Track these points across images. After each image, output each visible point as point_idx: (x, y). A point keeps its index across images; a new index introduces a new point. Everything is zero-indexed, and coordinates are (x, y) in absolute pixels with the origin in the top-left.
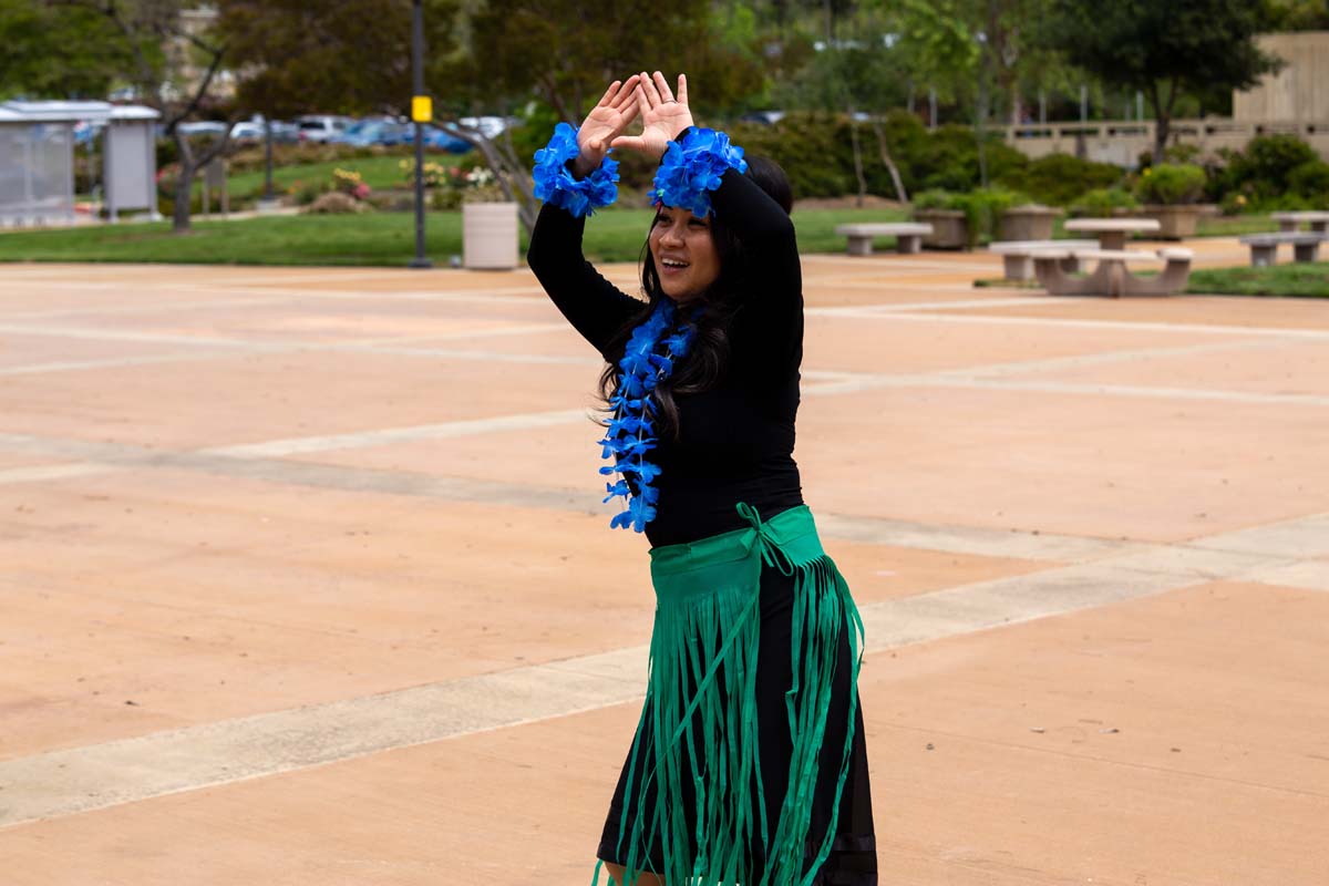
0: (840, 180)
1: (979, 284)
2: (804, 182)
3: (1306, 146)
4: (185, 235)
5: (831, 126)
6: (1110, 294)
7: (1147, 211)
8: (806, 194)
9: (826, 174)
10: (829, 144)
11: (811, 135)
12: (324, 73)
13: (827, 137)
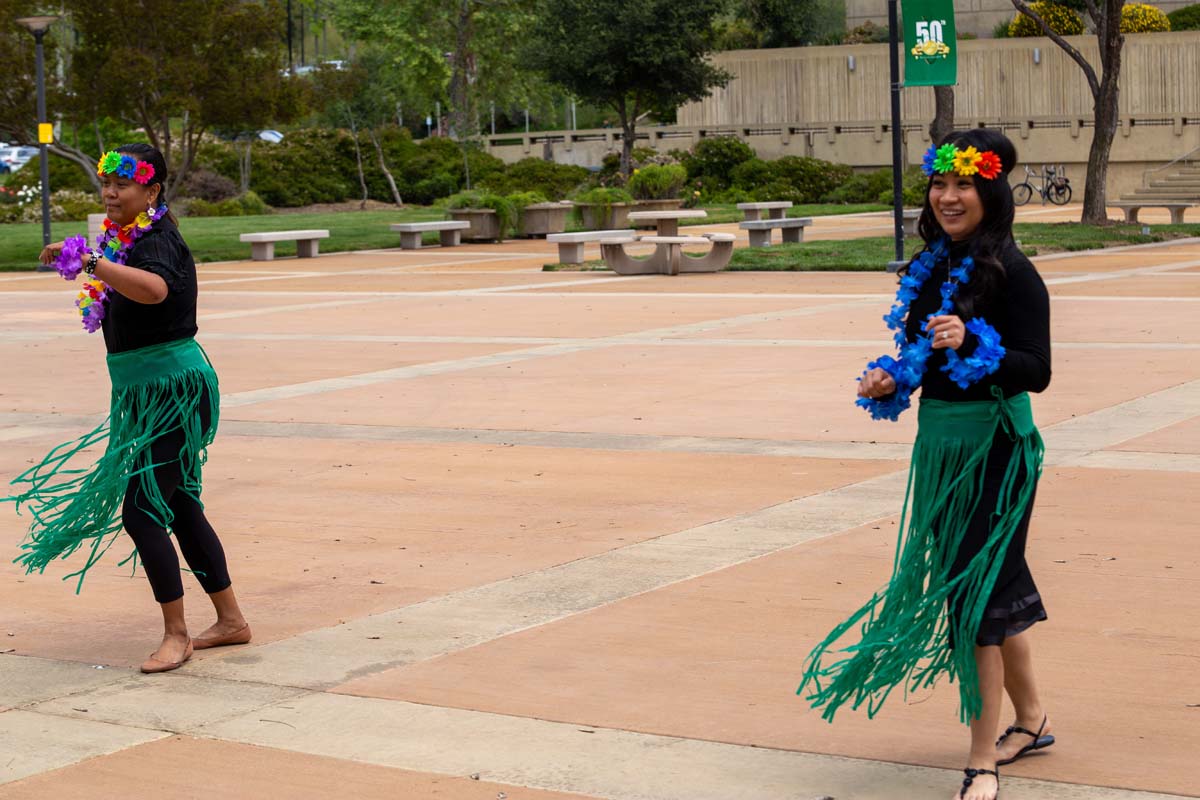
0: (343, 187)
1: (547, 268)
2: (313, 190)
3: (745, 145)
5: (333, 140)
6: (670, 272)
7: (640, 204)
8: (315, 200)
9: (329, 182)
10: (332, 156)
11: (315, 147)
13: (329, 150)
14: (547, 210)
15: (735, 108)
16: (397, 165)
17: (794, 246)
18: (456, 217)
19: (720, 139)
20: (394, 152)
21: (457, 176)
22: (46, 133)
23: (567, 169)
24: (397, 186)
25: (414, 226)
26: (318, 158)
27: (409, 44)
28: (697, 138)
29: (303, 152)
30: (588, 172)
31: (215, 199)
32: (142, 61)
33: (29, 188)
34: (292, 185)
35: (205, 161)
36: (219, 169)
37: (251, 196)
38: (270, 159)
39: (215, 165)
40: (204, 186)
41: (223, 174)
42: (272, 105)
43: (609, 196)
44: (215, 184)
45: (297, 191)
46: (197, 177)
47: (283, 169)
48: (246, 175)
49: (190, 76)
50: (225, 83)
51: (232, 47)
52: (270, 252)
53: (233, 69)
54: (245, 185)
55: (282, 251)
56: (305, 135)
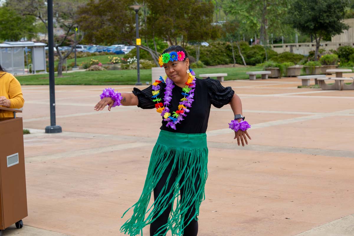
0: (228, 60)
1: (299, 87)
2: (218, 60)
3: (353, 48)
4: (61, 77)
5: (225, 45)
6: (340, 89)
7: (324, 67)
8: (219, 64)
9: (224, 58)
10: (224, 50)
11: (219, 48)
12: (110, 33)
13: (223, 48)
14: (295, 68)
15: (350, 37)
16: (245, 53)
18: (266, 70)
19: (346, 46)
20: (243, 49)
21: (263, 57)
22: (139, 42)
23: (297, 55)
24: (245, 60)
25: (254, 73)
26: (220, 51)
27: (247, 17)
28: (338, 46)
29: (215, 49)
30: (304, 56)
32: (169, 20)
33: (131, 59)
34: (212, 59)
37: (200, 62)
38: (205, 51)
41: (191, 55)
42: (210, 34)
43: (314, 64)
45: (214, 61)
47: (209, 54)
48: (198, 56)
49: (184, 25)
50: (195, 27)
51: (197, 16)
53: (197, 23)
54: (198, 59)
56: (216, 43)
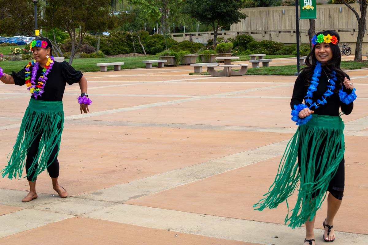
0: (128, 49)
1: (190, 74)
2: (119, 50)
3: (251, 37)
5: (125, 35)
6: (228, 75)
7: (219, 55)
8: (119, 53)
9: (124, 48)
10: (125, 40)
11: (119, 37)
12: (10, 23)
13: (124, 38)
14: (191, 57)
15: (248, 26)
16: (145, 43)
17: (266, 68)
18: (163, 58)
19: (243, 35)
20: (144, 39)
21: (163, 46)
22: (38, 33)
23: (197, 44)
24: (145, 49)
25: (150, 61)
26: (121, 40)
27: (148, 6)
28: (236, 35)
29: (116, 38)
30: (203, 45)
31: (89, 53)
32: (67, 11)
34: (112, 49)
35: (86, 41)
36: (90, 44)
37: (100, 52)
38: (106, 41)
39: (89, 42)
40: (86, 49)
41: (91, 45)
42: (106, 24)
43: (209, 52)
44: (89, 48)
45: (114, 50)
46: (83, 46)
47: (110, 44)
48: (98, 46)
49: (81, 15)
50: (92, 17)
51: (94, 6)
52: (106, 69)
53: (94, 13)
54: (98, 49)
55: (109, 69)
56: (116, 33)
